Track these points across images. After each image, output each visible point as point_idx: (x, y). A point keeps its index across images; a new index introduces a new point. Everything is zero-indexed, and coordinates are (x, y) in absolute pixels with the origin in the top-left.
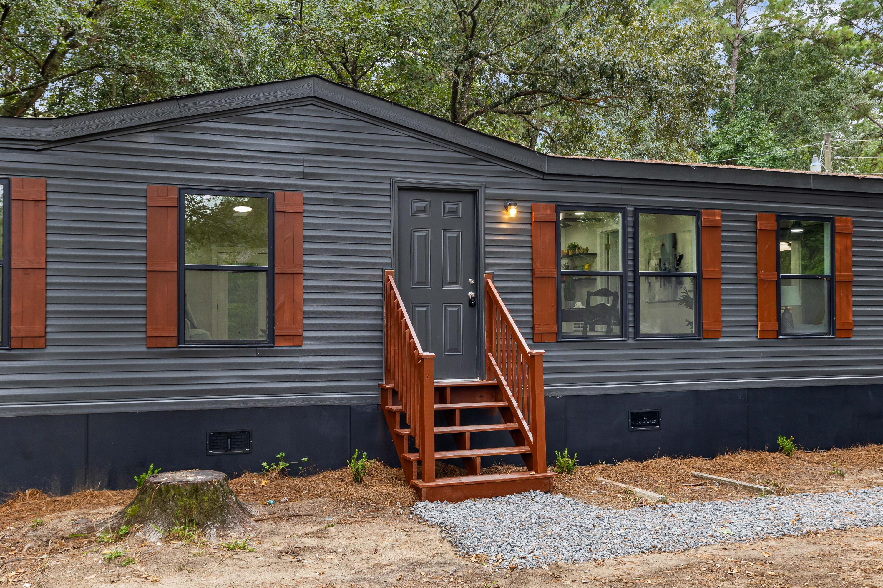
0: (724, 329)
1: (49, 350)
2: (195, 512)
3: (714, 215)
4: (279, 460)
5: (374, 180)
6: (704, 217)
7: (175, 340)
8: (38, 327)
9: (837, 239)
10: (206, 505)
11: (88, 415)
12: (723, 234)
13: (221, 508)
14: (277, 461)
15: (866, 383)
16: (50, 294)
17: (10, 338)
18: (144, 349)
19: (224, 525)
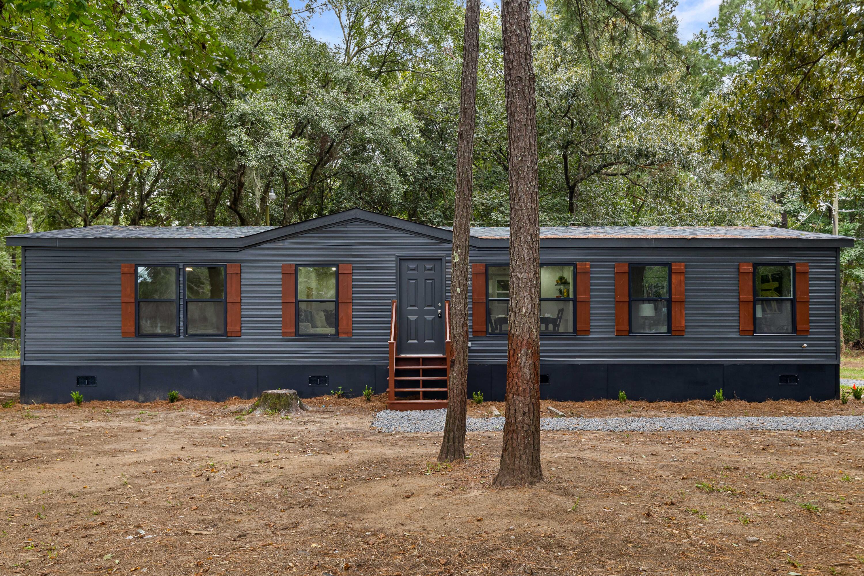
0: (591, 330)
1: (243, 337)
2: (278, 405)
3: (585, 265)
4: (339, 390)
5: (388, 255)
6: (578, 267)
7: (294, 334)
8: (238, 328)
9: (674, 277)
10: (282, 403)
11: (258, 366)
12: (591, 276)
13: (289, 404)
14: (338, 390)
15: (695, 363)
16: (243, 313)
17: (227, 332)
18: (281, 337)
19: (289, 411)
